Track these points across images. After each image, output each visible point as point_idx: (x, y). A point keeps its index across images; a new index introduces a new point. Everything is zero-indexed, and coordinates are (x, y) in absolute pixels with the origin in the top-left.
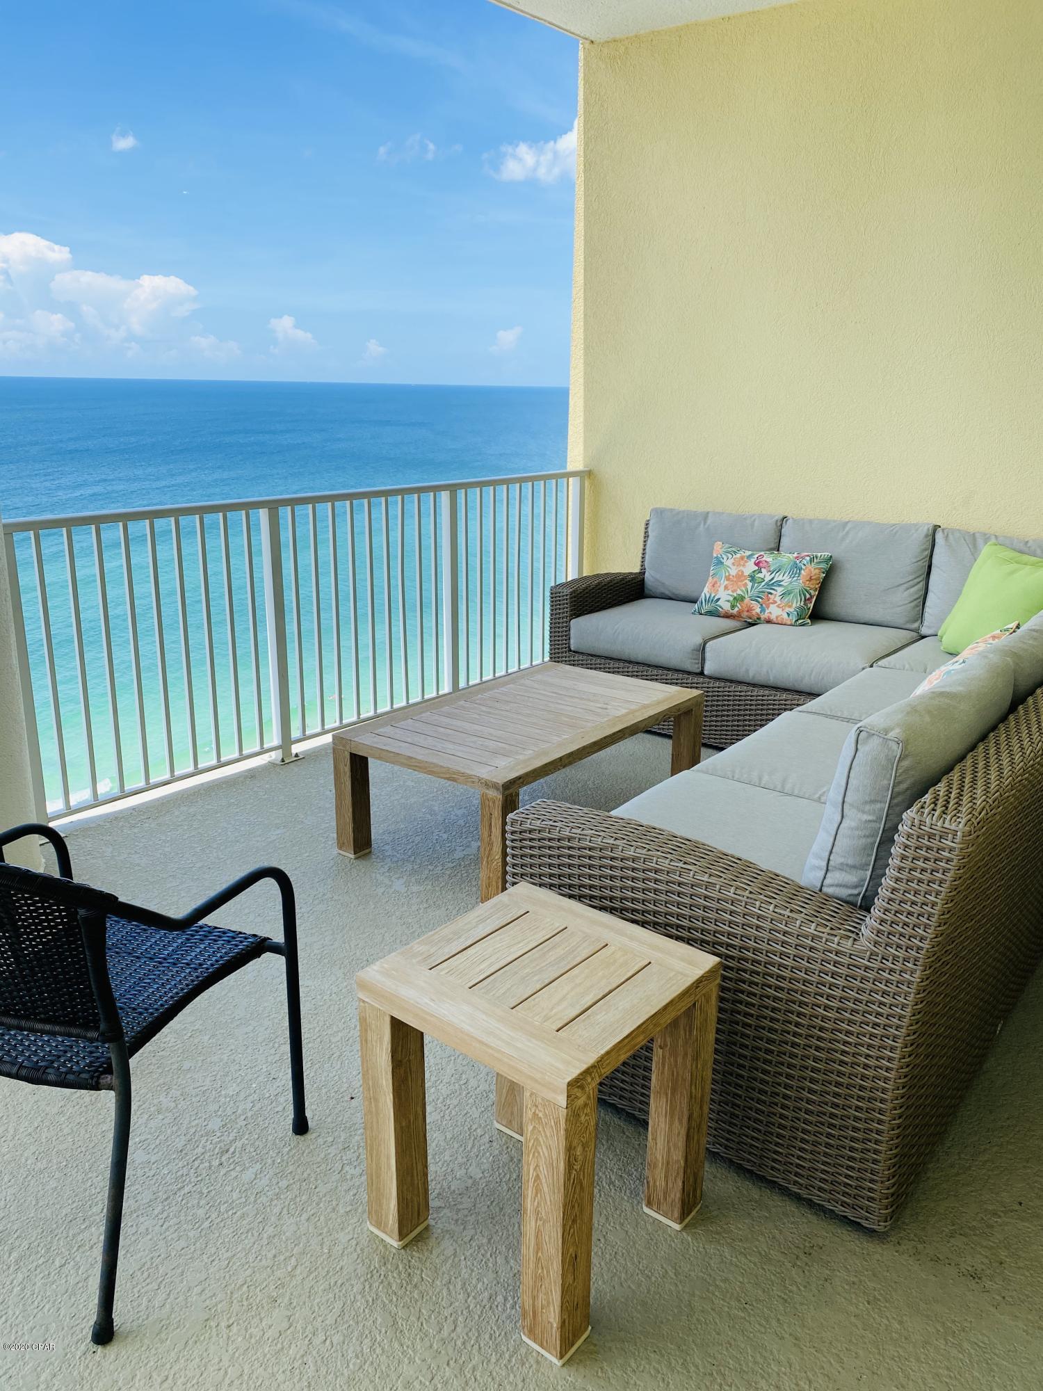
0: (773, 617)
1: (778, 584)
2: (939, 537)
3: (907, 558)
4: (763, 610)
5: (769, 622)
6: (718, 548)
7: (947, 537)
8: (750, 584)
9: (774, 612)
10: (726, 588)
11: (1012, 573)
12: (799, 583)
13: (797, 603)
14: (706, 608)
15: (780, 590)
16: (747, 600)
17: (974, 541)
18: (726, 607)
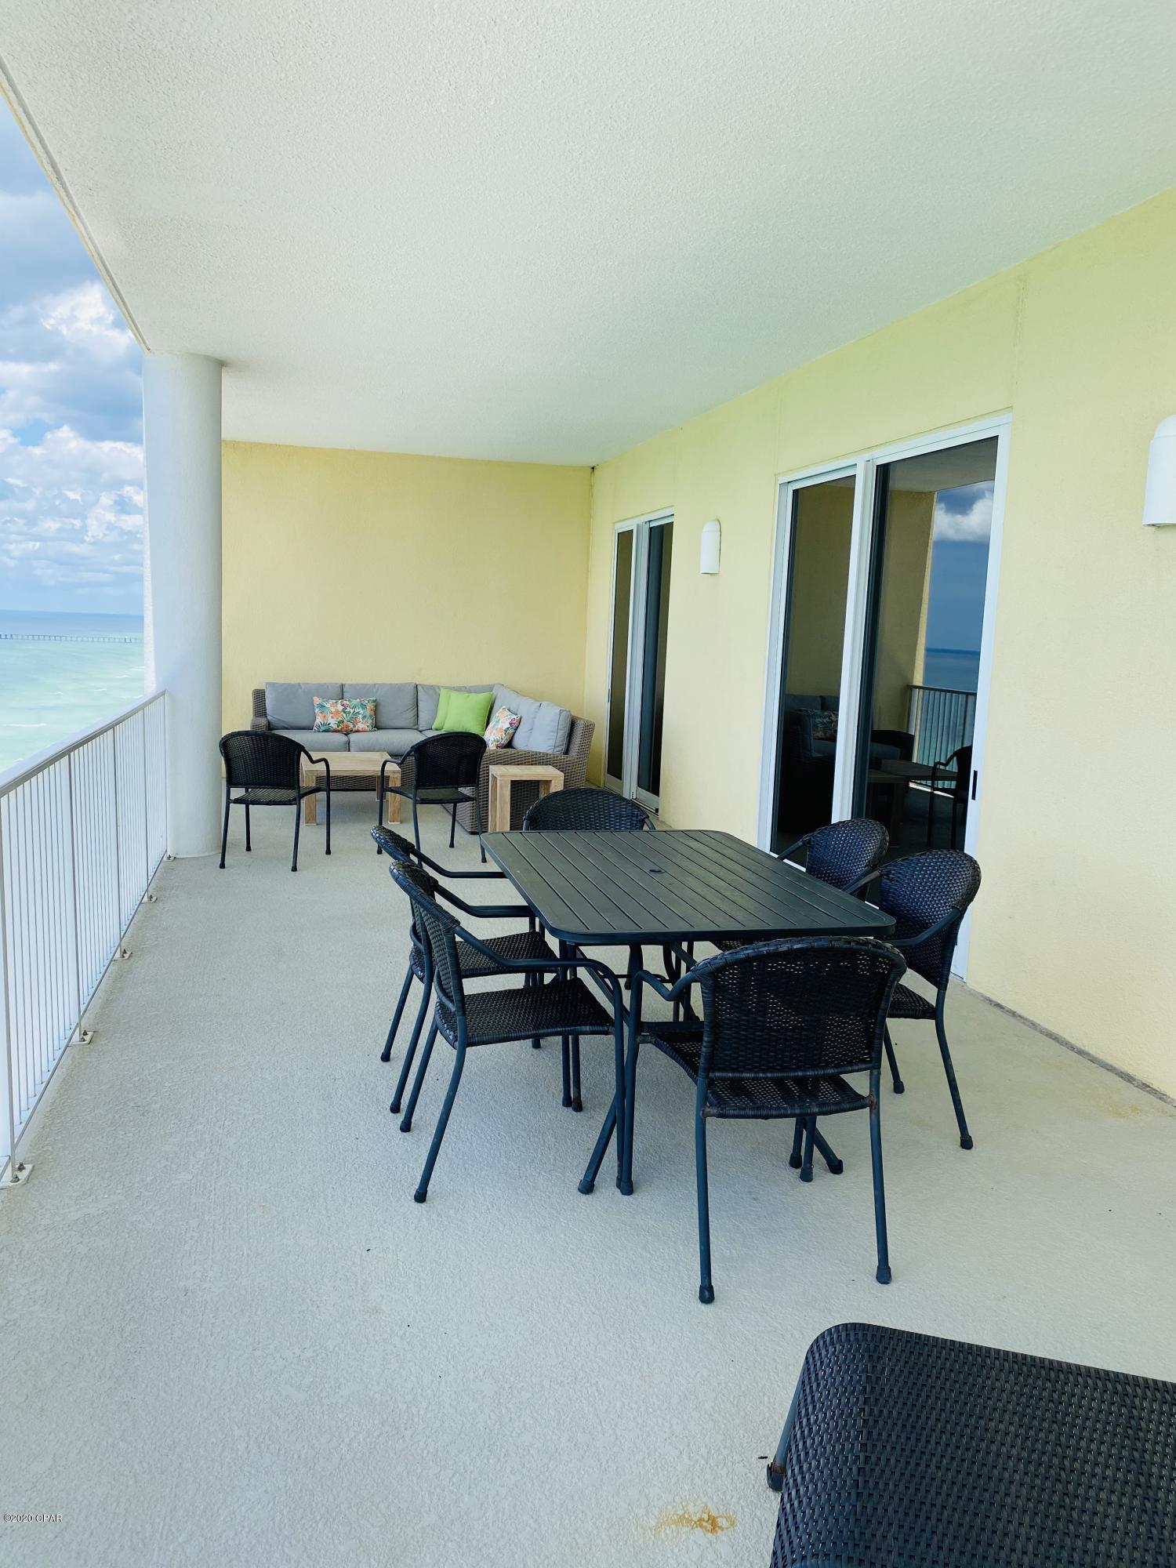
0: (360, 729)
1: (358, 713)
2: (419, 688)
3: (408, 700)
4: (354, 726)
5: (357, 731)
6: (317, 700)
7: (423, 688)
8: (345, 715)
9: (360, 726)
10: (332, 718)
11: (468, 697)
12: (368, 712)
13: (370, 721)
14: (323, 728)
15: (360, 716)
16: (345, 722)
17: (434, 691)
18: (335, 727)
